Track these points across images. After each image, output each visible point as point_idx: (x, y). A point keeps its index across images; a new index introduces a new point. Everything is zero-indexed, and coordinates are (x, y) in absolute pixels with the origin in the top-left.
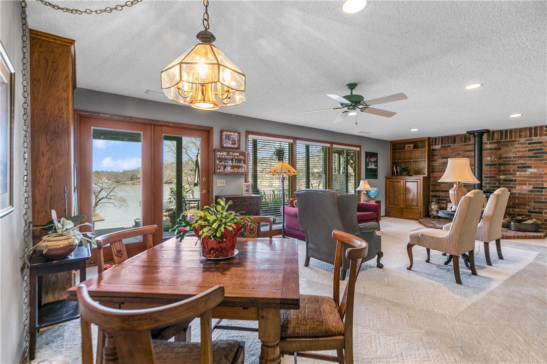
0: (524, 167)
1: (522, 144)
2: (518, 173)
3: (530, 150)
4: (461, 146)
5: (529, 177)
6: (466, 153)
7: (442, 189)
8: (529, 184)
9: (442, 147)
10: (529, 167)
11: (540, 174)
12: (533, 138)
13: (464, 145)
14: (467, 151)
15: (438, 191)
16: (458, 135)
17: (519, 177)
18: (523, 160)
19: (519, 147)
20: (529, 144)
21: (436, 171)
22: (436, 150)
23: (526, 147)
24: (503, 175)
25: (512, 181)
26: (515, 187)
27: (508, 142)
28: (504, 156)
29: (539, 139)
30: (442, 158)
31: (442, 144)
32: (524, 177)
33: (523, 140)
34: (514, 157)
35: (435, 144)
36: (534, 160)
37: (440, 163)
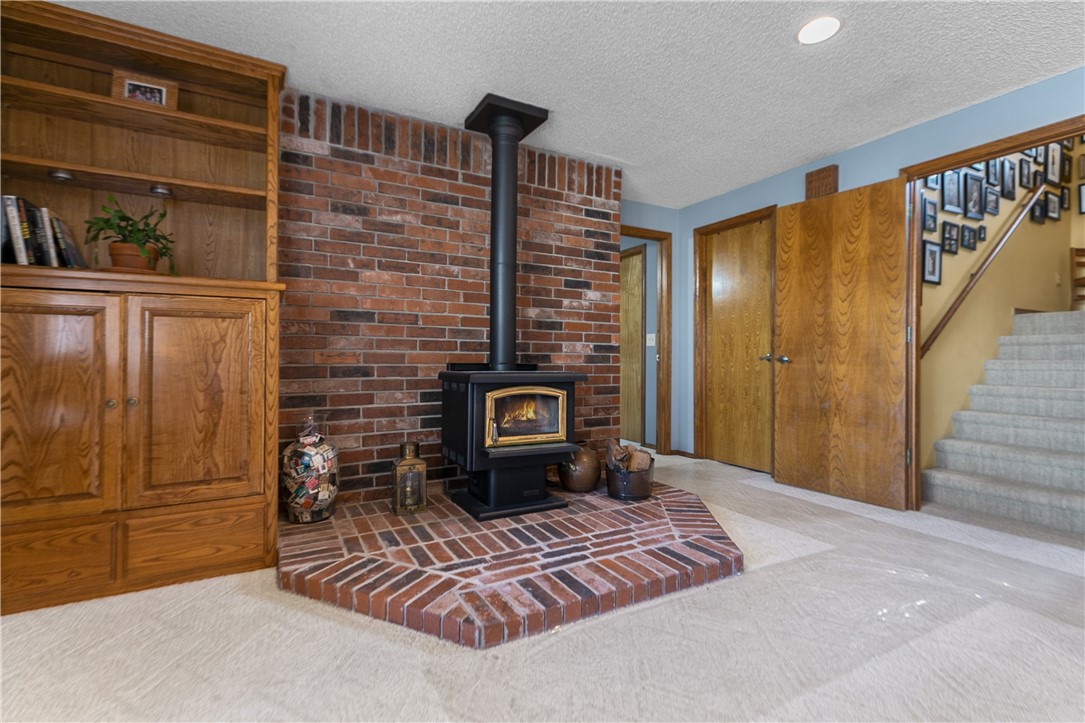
0: (577, 285)
1: (576, 210)
2: (566, 302)
3: (589, 234)
4: (412, 170)
5: (589, 317)
6: (433, 205)
7: (337, 363)
8: (588, 339)
9: (335, 153)
10: (587, 286)
11: (607, 308)
12: (594, 197)
13: (427, 171)
14: (435, 198)
15: (316, 372)
16: (404, 121)
17: (569, 315)
18: (577, 262)
19: (569, 219)
20: (589, 213)
21: (307, 273)
22: (306, 160)
23: (582, 222)
24: (537, 304)
25: (553, 326)
26: (559, 348)
27: (546, 194)
28: (537, 241)
29: (603, 205)
30: (335, 209)
31: (335, 138)
32: (579, 315)
33: (576, 197)
34: (560, 250)
35: (304, 131)
36: (597, 266)
37: (323, 233)
